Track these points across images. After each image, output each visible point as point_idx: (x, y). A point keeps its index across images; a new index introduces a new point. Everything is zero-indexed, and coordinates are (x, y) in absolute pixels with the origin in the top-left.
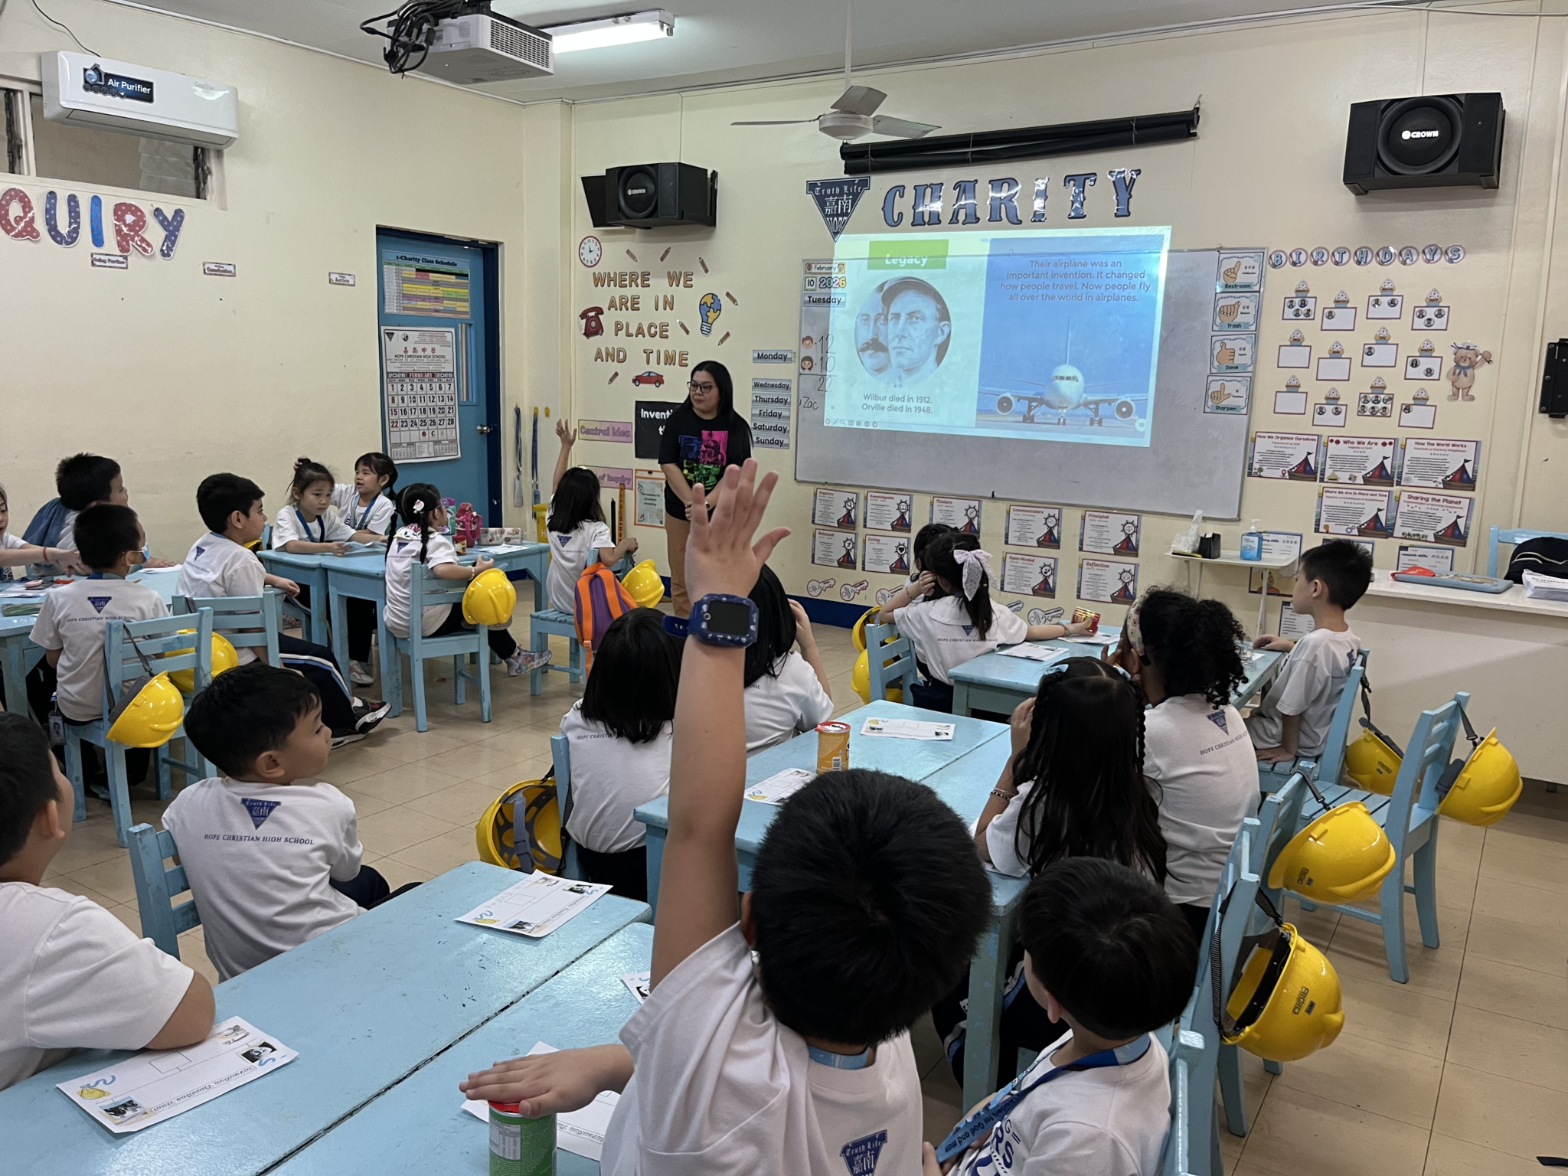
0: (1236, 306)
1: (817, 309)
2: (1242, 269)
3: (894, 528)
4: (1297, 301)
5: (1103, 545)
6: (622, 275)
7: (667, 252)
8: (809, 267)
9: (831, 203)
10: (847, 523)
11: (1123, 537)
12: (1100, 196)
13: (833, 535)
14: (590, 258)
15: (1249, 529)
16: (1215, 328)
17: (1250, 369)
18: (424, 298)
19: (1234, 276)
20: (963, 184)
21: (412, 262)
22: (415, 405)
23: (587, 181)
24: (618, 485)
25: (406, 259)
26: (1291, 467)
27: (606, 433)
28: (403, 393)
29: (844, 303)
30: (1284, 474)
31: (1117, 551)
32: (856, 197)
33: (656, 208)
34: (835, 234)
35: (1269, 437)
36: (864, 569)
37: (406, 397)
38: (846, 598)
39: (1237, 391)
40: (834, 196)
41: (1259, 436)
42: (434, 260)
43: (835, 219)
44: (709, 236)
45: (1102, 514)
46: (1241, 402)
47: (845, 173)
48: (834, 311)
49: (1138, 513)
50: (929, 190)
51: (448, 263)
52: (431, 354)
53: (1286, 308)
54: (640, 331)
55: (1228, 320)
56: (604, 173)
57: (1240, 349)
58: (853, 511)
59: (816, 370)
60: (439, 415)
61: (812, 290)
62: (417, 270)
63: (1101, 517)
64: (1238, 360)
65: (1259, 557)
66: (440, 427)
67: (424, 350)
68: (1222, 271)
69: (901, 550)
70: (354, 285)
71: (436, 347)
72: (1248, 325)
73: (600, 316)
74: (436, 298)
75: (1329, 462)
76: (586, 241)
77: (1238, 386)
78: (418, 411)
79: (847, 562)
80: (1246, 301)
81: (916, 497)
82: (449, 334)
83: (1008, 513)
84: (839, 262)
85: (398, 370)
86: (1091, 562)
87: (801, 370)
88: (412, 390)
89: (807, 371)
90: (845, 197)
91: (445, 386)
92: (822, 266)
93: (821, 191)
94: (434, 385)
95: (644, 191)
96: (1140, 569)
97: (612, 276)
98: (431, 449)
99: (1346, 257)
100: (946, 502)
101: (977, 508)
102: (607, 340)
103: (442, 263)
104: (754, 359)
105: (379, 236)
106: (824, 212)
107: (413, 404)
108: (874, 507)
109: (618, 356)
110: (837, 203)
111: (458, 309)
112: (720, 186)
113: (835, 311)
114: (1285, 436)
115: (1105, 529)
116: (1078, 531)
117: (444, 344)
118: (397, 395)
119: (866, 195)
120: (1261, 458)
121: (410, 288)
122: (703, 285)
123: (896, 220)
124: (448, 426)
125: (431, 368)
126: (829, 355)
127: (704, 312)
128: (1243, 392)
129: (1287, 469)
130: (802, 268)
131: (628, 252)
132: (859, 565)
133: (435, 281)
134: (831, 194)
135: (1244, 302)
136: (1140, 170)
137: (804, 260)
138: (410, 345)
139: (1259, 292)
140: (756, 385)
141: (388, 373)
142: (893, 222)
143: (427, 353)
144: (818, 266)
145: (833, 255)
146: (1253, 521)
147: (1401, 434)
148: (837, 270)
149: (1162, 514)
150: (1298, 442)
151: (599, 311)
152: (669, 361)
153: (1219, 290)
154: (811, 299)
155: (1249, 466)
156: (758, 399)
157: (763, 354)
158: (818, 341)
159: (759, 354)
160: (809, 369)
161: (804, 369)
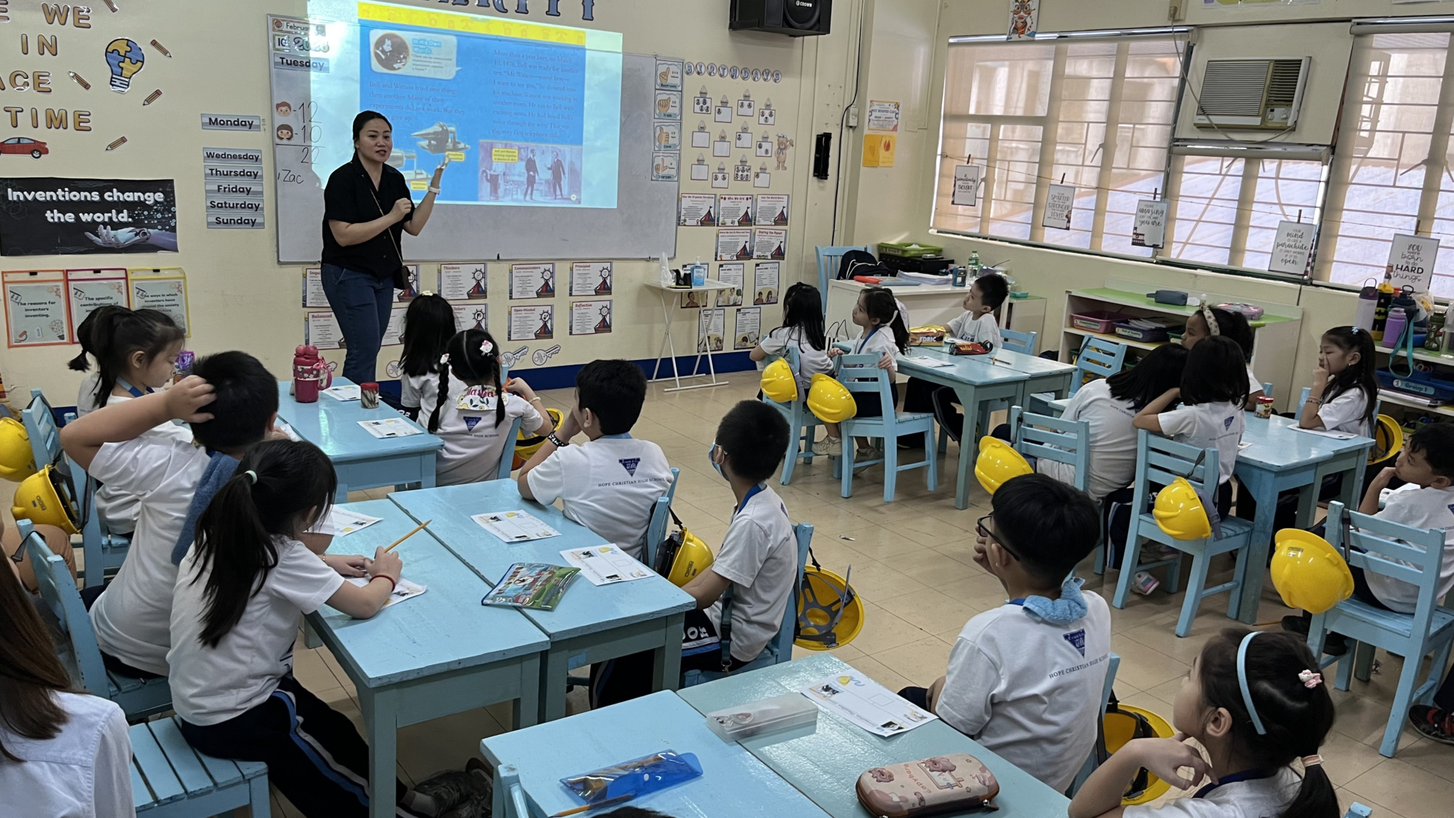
0: (668, 101)
1: (293, 73)
2: (670, 74)
3: (402, 299)
4: (701, 100)
5: (587, 289)
8: (278, 24)
16: (656, 116)
17: (678, 148)
19: (666, 78)
26: (701, 217)
29: (325, 68)
30: (697, 223)
35: (690, 197)
39: (671, 164)
41: (684, 197)
45: (585, 264)
46: (673, 172)
48: (314, 76)
53: (696, 104)
55: (664, 110)
57: (672, 133)
59: (297, 139)
61: (284, 50)
63: (584, 267)
64: (671, 141)
65: (702, 283)
68: (658, 73)
72: (675, 115)
75: (721, 213)
77: (672, 160)
83: (511, 272)
84: (317, 23)
86: (579, 304)
87: (278, 141)
99: (726, 71)
101: (483, 270)
104: (203, 124)
113: (317, 77)
114: (697, 196)
115: (588, 276)
116: (568, 280)
120: (685, 212)
122: (109, 26)
126: (313, 124)
127: (113, 62)
128: (675, 165)
129: (699, 219)
130: (269, 23)
135: (673, 98)
137: (270, 15)
139: (681, 91)
144: (291, 24)
145: (308, 15)
147: (754, 192)
148: (314, 32)
149: (635, 259)
150: (704, 199)
152: (56, 123)
153: (657, 87)
154: (285, 61)
155: (679, 218)
156: (214, 172)
157: (216, 119)
158: (297, 109)
159: (210, 119)
160: (288, 139)
161: (282, 139)
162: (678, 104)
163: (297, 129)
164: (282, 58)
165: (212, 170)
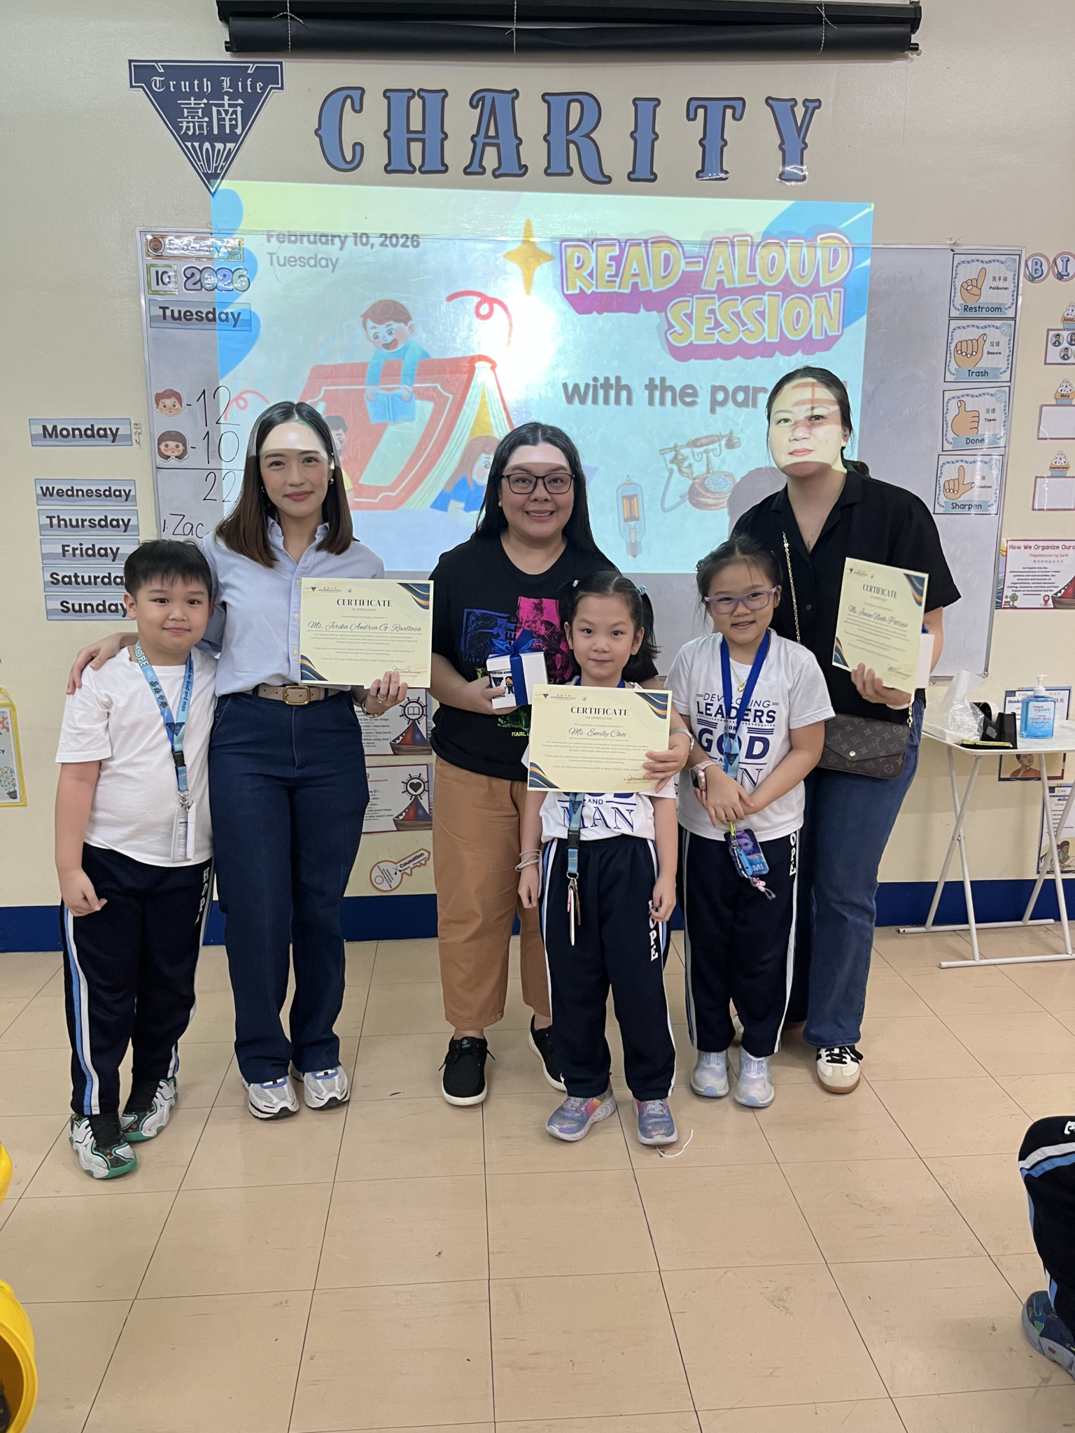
0: (981, 341)
1: (182, 333)
2: (989, 282)
4: (1064, 336)
8: (154, 244)
9: (192, 112)
16: (949, 377)
17: (1001, 443)
19: (975, 291)
20: (489, 96)
26: (1056, 590)
29: (248, 322)
30: (1046, 602)
32: (251, 105)
34: (210, 177)
35: (1026, 547)
39: (984, 478)
40: (199, 96)
41: (1013, 547)
43: (207, 145)
46: (990, 495)
47: (227, 49)
48: (226, 338)
50: (416, 104)
53: (1049, 344)
55: (968, 364)
57: (988, 411)
59: (196, 458)
61: (168, 293)
64: (984, 429)
65: (1053, 732)
68: (958, 284)
69: (415, 787)
72: (998, 372)
77: (985, 469)
80: (996, 334)
87: (161, 462)
89: (173, 462)
90: (226, 101)
92: (187, 243)
93: (166, 85)
104: (33, 437)
106: (178, 129)
110: (207, 112)
113: (230, 341)
114: (1048, 544)
119: (275, 105)
120: (1015, 580)
123: (349, 158)
126: (223, 428)
128: (992, 479)
129: (1051, 594)
134: (192, 93)
135: (993, 335)
137: (140, 229)
139: (1014, 319)
140: (47, 493)
142: (342, 160)
148: (223, 253)
150: (1066, 551)
153: (954, 313)
154: (168, 313)
155: (999, 594)
156: (55, 521)
157: (55, 428)
158: (193, 402)
159: (45, 428)
160: (178, 457)
161: (167, 457)
162: (1005, 351)
163: (194, 436)
164: (164, 309)
165: (51, 518)
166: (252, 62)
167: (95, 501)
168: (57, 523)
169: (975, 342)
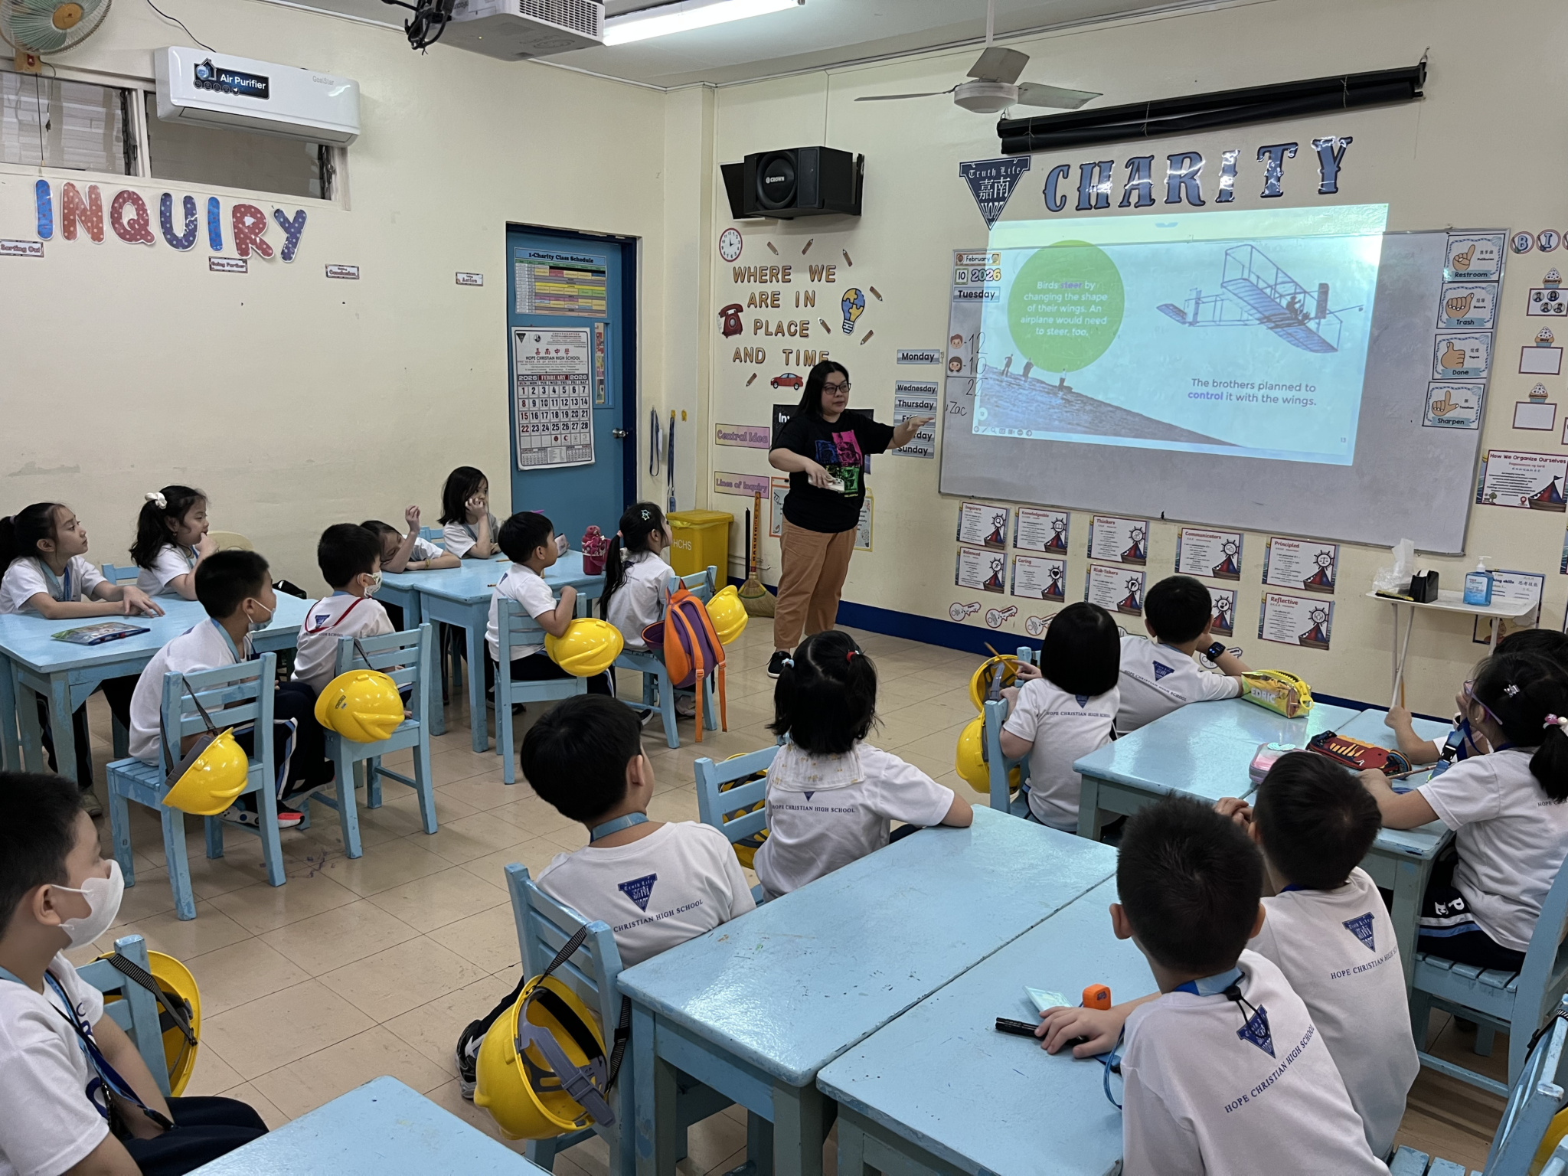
0: (1469, 299)
1: (967, 305)
2: (1477, 255)
3: (1048, 549)
4: (1546, 293)
5: (1291, 578)
6: (763, 269)
7: (809, 244)
8: (960, 258)
9: (986, 187)
10: (996, 541)
11: (1316, 570)
12: (1302, 168)
13: (979, 554)
14: (730, 251)
15: (1476, 568)
16: (1441, 325)
17: (1484, 374)
18: (557, 297)
19: (1467, 262)
20: (1136, 161)
21: (546, 260)
22: (547, 408)
23: (725, 169)
24: (753, 494)
25: (539, 256)
26: (1533, 494)
27: (743, 438)
28: (534, 396)
29: (998, 297)
30: (1523, 502)
31: (1308, 586)
32: (1014, 180)
33: (794, 198)
34: (990, 221)
35: (1506, 457)
36: (1012, 593)
37: (537, 401)
38: (992, 624)
39: (1466, 401)
40: (989, 179)
41: (1494, 456)
42: (569, 257)
43: (991, 204)
44: (854, 226)
45: (1291, 542)
46: (1471, 415)
47: (1003, 152)
48: (987, 306)
49: (1336, 543)
50: (1097, 169)
51: (584, 260)
52: (565, 356)
53: (1532, 301)
54: (780, 330)
55: (1458, 315)
56: (742, 161)
57: (1472, 350)
58: (1002, 528)
59: (965, 372)
60: (572, 419)
61: (964, 283)
62: (551, 268)
63: (1290, 546)
64: (1469, 364)
65: (1488, 602)
66: (573, 431)
67: (557, 351)
68: (1451, 256)
69: (1056, 574)
70: (482, 285)
71: (570, 347)
72: (1482, 321)
73: (739, 314)
74: (570, 296)
76: (727, 233)
77: (1468, 394)
78: (550, 415)
79: (994, 584)
80: (1483, 293)
81: (1074, 516)
82: (584, 334)
83: (1180, 537)
84: (993, 252)
85: (529, 373)
86: (1276, 597)
87: (949, 373)
88: (544, 393)
90: (1002, 180)
91: (579, 389)
92: (975, 256)
93: (976, 174)
94: (567, 388)
95: (783, 179)
96: (1336, 608)
97: (752, 271)
98: (564, 455)
100: (1107, 522)
101: (1144, 530)
102: (745, 340)
103: (578, 259)
104: (898, 359)
105: (510, 233)
106: (978, 196)
107: (545, 408)
108: (1025, 525)
109: (756, 356)
110: (992, 187)
111: (594, 308)
112: (867, 171)
113: (988, 308)
114: (1526, 456)
115: (1294, 560)
116: (1262, 562)
117: (580, 345)
118: (528, 398)
119: (1026, 177)
120: (1494, 482)
121: (540, 287)
122: (846, 279)
123: (1058, 204)
124: (582, 431)
125: (564, 369)
126: (980, 355)
127: (846, 309)
128: (1474, 402)
129: (1527, 496)
130: (951, 259)
131: (769, 244)
132: (1007, 588)
133: (569, 279)
134: (987, 177)
135: (1479, 293)
136: (1351, 138)
137: (955, 251)
138: (542, 346)
139: (1498, 282)
140: (899, 390)
141: (518, 376)
142: (1055, 206)
143: (559, 355)
144: (970, 257)
145: (987, 245)
146: (1482, 558)
148: (991, 261)
149: (1366, 545)
150: (1543, 463)
151: (739, 308)
152: (809, 361)
153: (1448, 279)
154: (962, 294)
157: (907, 354)
158: (968, 340)
159: (903, 354)
160: (958, 371)
161: (952, 371)
162: (1489, 304)
163: (966, 361)
165: (900, 401)
166: (1016, 158)
167: (919, 393)
168: (902, 404)
169: (1464, 299)
